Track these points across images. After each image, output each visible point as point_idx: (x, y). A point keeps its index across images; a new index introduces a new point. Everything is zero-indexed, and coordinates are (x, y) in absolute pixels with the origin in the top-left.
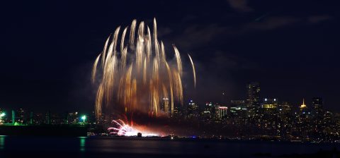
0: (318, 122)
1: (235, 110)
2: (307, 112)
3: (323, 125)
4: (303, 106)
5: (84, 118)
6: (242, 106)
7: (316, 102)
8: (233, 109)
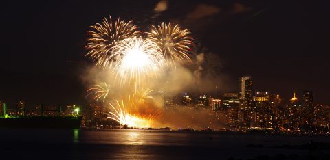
0: (309, 114)
1: (227, 102)
2: (298, 105)
3: (314, 117)
4: (294, 99)
5: (77, 110)
6: (234, 98)
7: (307, 96)
8: (226, 102)
